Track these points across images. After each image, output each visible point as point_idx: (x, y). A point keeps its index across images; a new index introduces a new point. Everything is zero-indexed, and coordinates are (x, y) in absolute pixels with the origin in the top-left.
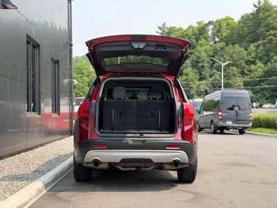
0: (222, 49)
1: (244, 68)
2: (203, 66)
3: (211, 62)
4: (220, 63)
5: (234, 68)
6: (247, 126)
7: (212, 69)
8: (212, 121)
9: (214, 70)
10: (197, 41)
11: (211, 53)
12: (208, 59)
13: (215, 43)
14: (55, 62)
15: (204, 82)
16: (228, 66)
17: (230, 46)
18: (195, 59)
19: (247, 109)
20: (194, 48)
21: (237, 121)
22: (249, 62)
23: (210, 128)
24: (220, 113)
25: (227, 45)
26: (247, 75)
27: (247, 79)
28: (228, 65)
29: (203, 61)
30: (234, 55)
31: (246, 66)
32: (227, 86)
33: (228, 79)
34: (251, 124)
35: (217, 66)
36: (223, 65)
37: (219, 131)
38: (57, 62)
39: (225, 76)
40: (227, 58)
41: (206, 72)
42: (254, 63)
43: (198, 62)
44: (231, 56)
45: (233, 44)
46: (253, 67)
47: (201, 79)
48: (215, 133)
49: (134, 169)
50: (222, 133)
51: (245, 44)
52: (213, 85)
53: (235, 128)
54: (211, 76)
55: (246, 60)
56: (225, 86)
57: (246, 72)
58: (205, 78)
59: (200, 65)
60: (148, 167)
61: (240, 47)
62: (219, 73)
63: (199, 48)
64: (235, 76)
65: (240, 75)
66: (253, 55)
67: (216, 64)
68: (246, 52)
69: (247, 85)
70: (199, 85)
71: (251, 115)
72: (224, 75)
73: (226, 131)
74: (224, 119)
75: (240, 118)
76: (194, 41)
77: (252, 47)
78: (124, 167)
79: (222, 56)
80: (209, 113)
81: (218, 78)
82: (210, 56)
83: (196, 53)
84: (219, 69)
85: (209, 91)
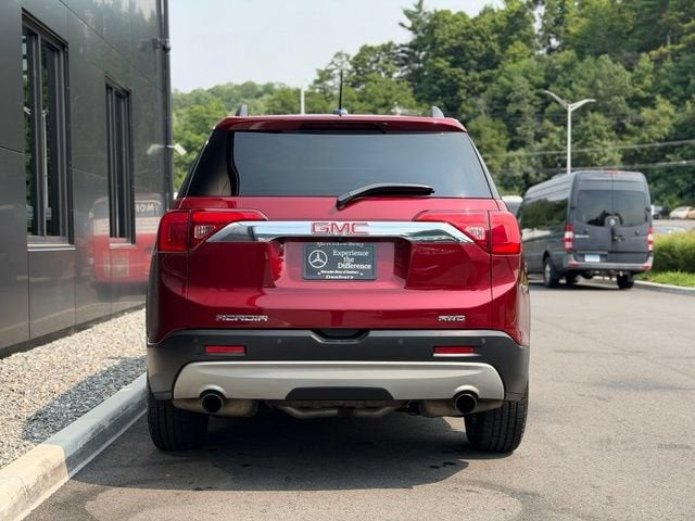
0: (568, 67)
1: (624, 116)
2: (519, 113)
3: (539, 102)
4: (563, 103)
5: (598, 117)
6: (640, 266)
7: (541, 120)
8: (547, 254)
9: (548, 123)
10: (504, 48)
11: (540, 79)
12: (531, 94)
13: (550, 51)
14: (119, 96)
15: (521, 152)
16: (582, 111)
17: (589, 59)
18: (499, 94)
19: (640, 224)
20: (495, 66)
21: (612, 254)
22: (636, 102)
23: (542, 272)
24: (568, 235)
25: (581, 57)
26: (631, 134)
27: (631, 144)
28: (584, 108)
29: (518, 100)
30: (600, 83)
31: (629, 111)
32: (581, 162)
33: (583, 145)
34: (649, 263)
35: (556, 111)
36: (571, 108)
37: (563, 281)
38: (124, 95)
39: (575, 138)
40: (582, 90)
41: (527, 128)
42: (649, 102)
43: (506, 102)
44: (592, 86)
45: (597, 55)
46: (646, 113)
47: (512, 146)
48: (554, 285)
49: (335, 412)
50: (571, 286)
51: (629, 55)
52: (544, 160)
53: (607, 272)
54: (538, 138)
55: (630, 95)
56: (575, 164)
57: (629, 126)
58: (523, 144)
59: (511, 109)
60: (376, 408)
61: (614, 62)
62: (559, 129)
63: (509, 66)
64: (600, 136)
65: (613, 134)
66: (648, 82)
67: (552, 107)
68: (629, 75)
69: (631, 160)
70: (509, 160)
71: (650, 237)
72: (573, 136)
73: (581, 281)
74: (580, 250)
75: (621, 245)
76: (496, 46)
77: (645, 61)
78: (301, 408)
79: (568, 85)
80: (538, 233)
81: (556, 141)
82: (538, 87)
83: (502, 79)
84: (559, 118)
85: (533, 175)
